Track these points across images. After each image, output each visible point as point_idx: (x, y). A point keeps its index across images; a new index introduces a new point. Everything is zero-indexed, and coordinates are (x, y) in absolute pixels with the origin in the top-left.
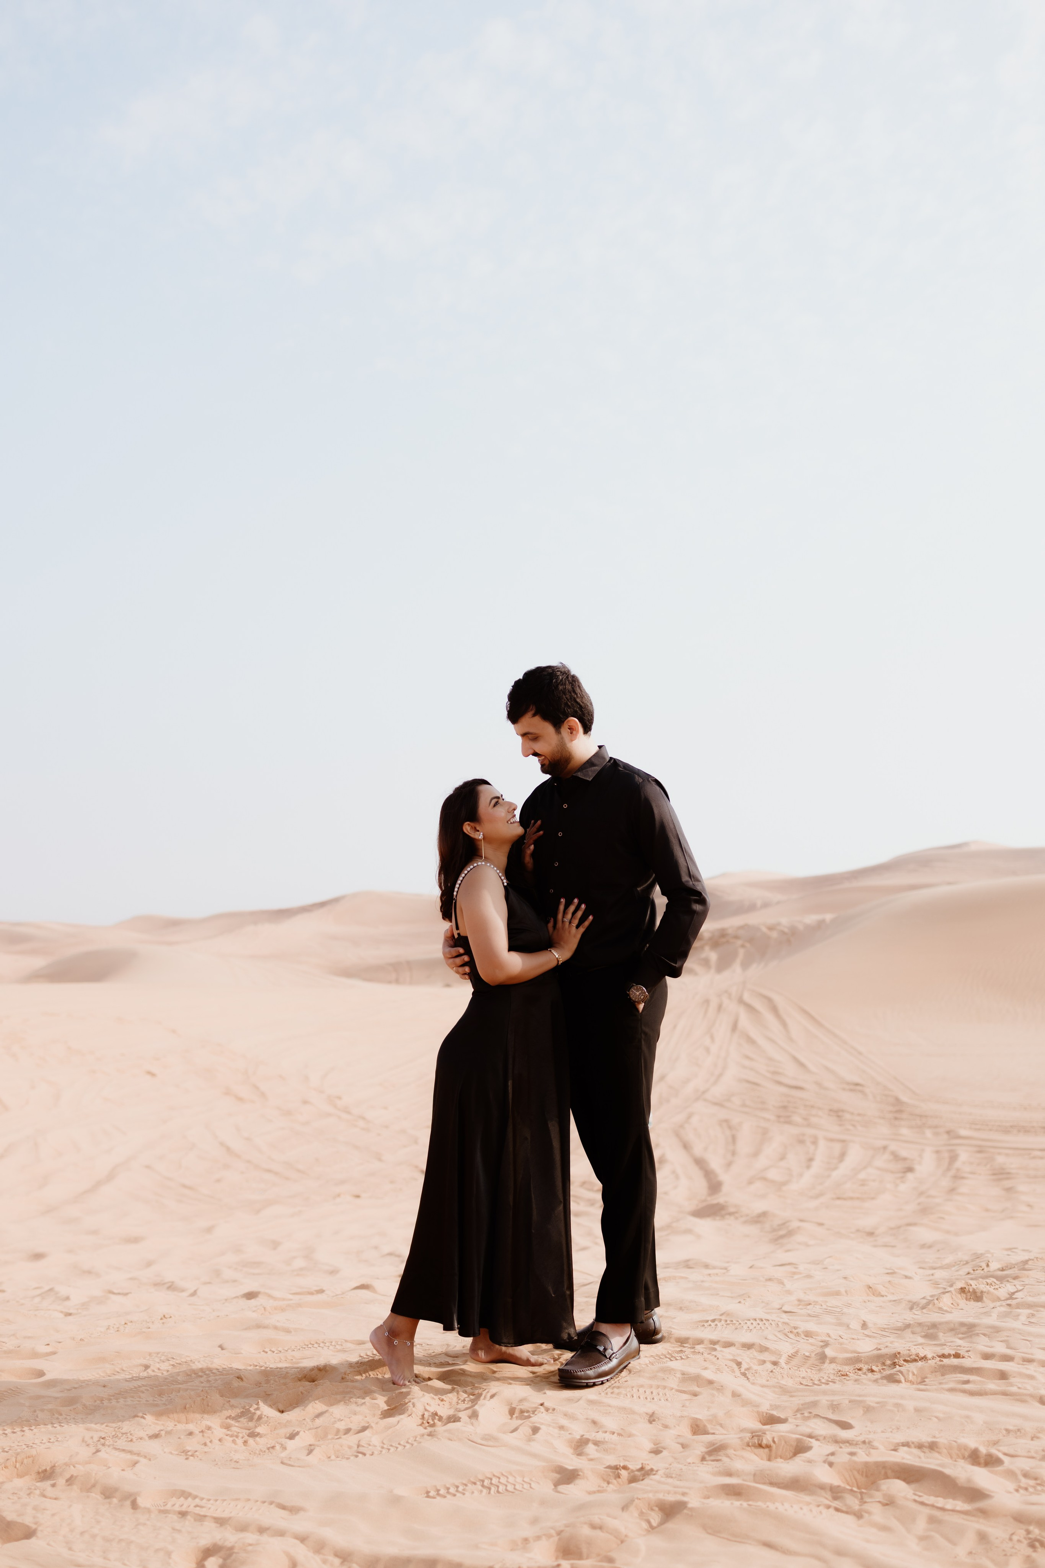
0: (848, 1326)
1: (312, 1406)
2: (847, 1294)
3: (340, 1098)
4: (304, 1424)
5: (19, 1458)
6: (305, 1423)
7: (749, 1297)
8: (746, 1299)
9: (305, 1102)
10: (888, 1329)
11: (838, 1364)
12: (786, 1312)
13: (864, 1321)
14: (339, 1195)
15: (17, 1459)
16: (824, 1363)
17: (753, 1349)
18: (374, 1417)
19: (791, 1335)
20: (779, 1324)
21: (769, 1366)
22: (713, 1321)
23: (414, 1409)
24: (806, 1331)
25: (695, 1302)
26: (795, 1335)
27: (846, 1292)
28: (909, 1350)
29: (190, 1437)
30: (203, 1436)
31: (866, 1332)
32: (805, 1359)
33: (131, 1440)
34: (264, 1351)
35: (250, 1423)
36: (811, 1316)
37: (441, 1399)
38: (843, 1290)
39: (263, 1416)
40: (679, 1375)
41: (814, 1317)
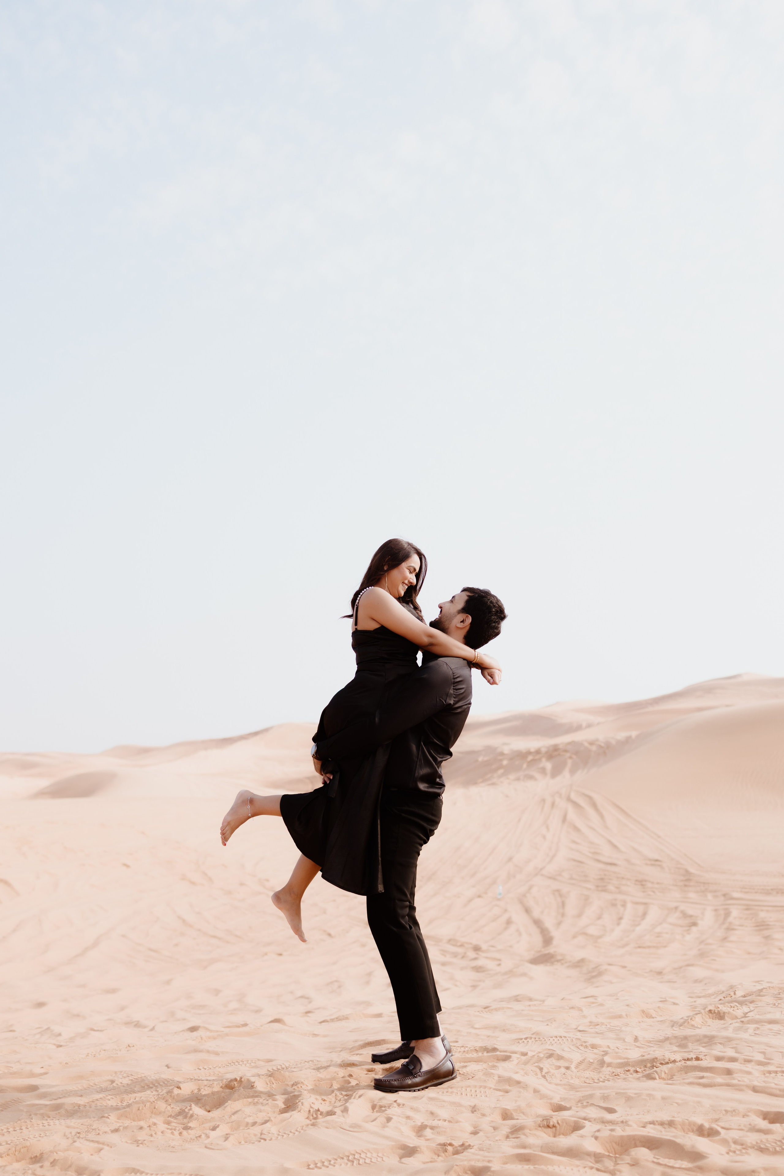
0: (624, 1040)
1: (230, 1107)
2: (627, 1017)
3: (268, 880)
4: (223, 1119)
5: (18, 1148)
6: (224, 1119)
7: (555, 1021)
8: (552, 1022)
9: (242, 884)
10: (653, 1041)
11: (613, 1067)
12: (580, 1031)
13: (636, 1036)
14: (266, 954)
15: (16, 1149)
16: (603, 1067)
17: (553, 1058)
18: (274, 1113)
19: (581, 1048)
20: (574, 1039)
21: (563, 1070)
22: (526, 1039)
23: (302, 1107)
24: (592, 1044)
25: (515, 1025)
26: (584, 1047)
27: (626, 1015)
28: (664, 1056)
29: (141, 1130)
30: (150, 1129)
31: (637, 1044)
32: (590, 1064)
33: (99, 1134)
34: (198, 1069)
35: (184, 1120)
36: (598, 1033)
37: (323, 1099)
38: (624, 1014)
39: (194, 1115)
40: (496, 1078)
41: (600, 1034)
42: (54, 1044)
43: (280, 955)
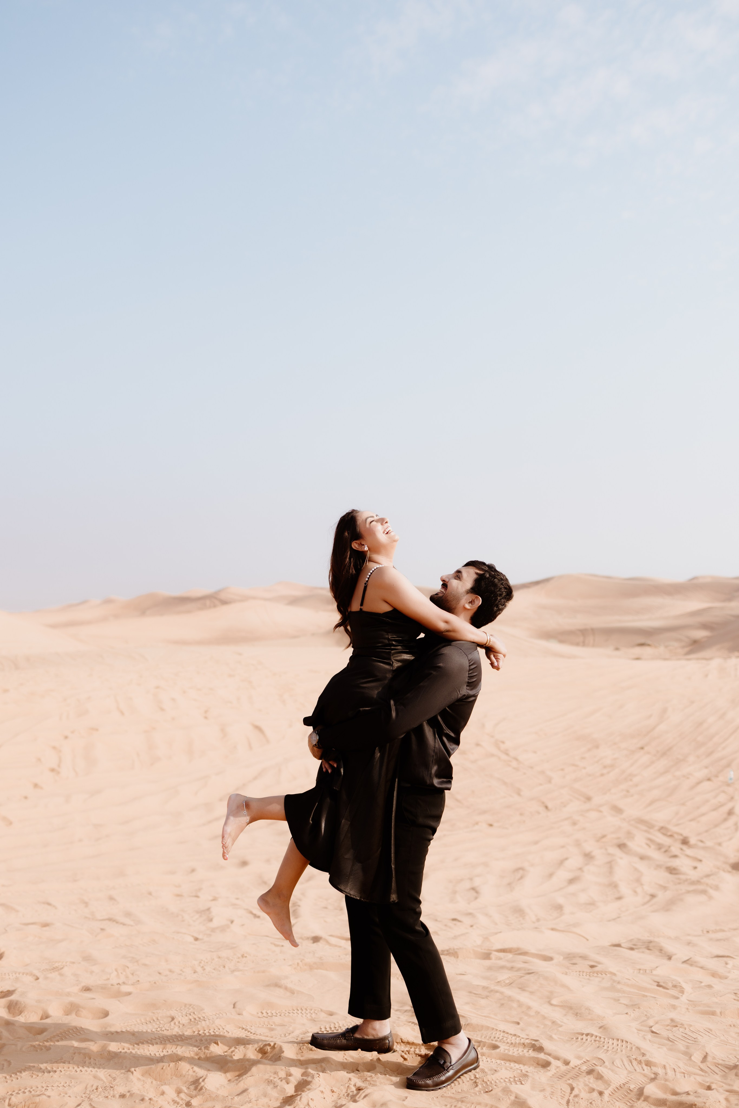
0: (690, 1057)
1: (244, 1082)
2: (721, 1015)
3: (503, 742)
4: (225, 1100)
5: (27, 1104)
6: (227, 1100)
7: (639, 1008)
8: (635, 1009)
9: (478, 745)
10: (721, 1065)
11: (649, 1103)
12: (653, 1032)
13: (707, 1053)
15: (26, 1104)
16: (639, 1099)
17: (592, 1075)
18: (277, 1101)
19: (635, 1063)
20: (634, 1048)
21: (595, 1094)
22: (587, 1035)
23: (299, 1102)
24: (647, 1061)
25: (590, 1010)
26: (638, 1063)
27: (721, 1013)
29: (142, 1102)
30: (150, 1103)
31: (702, 1066)
32: (628, 1092)
33: (107, 1097)
34: (261, 1012)
35: (194, 1092)
36: (668, 1041)
37: (332, 1091)
38: (718, 1011)
39: (204, 1088)
40: (513, 1098)
41: (671, 1041)
42: (193, 936)
43: (491, 825)
